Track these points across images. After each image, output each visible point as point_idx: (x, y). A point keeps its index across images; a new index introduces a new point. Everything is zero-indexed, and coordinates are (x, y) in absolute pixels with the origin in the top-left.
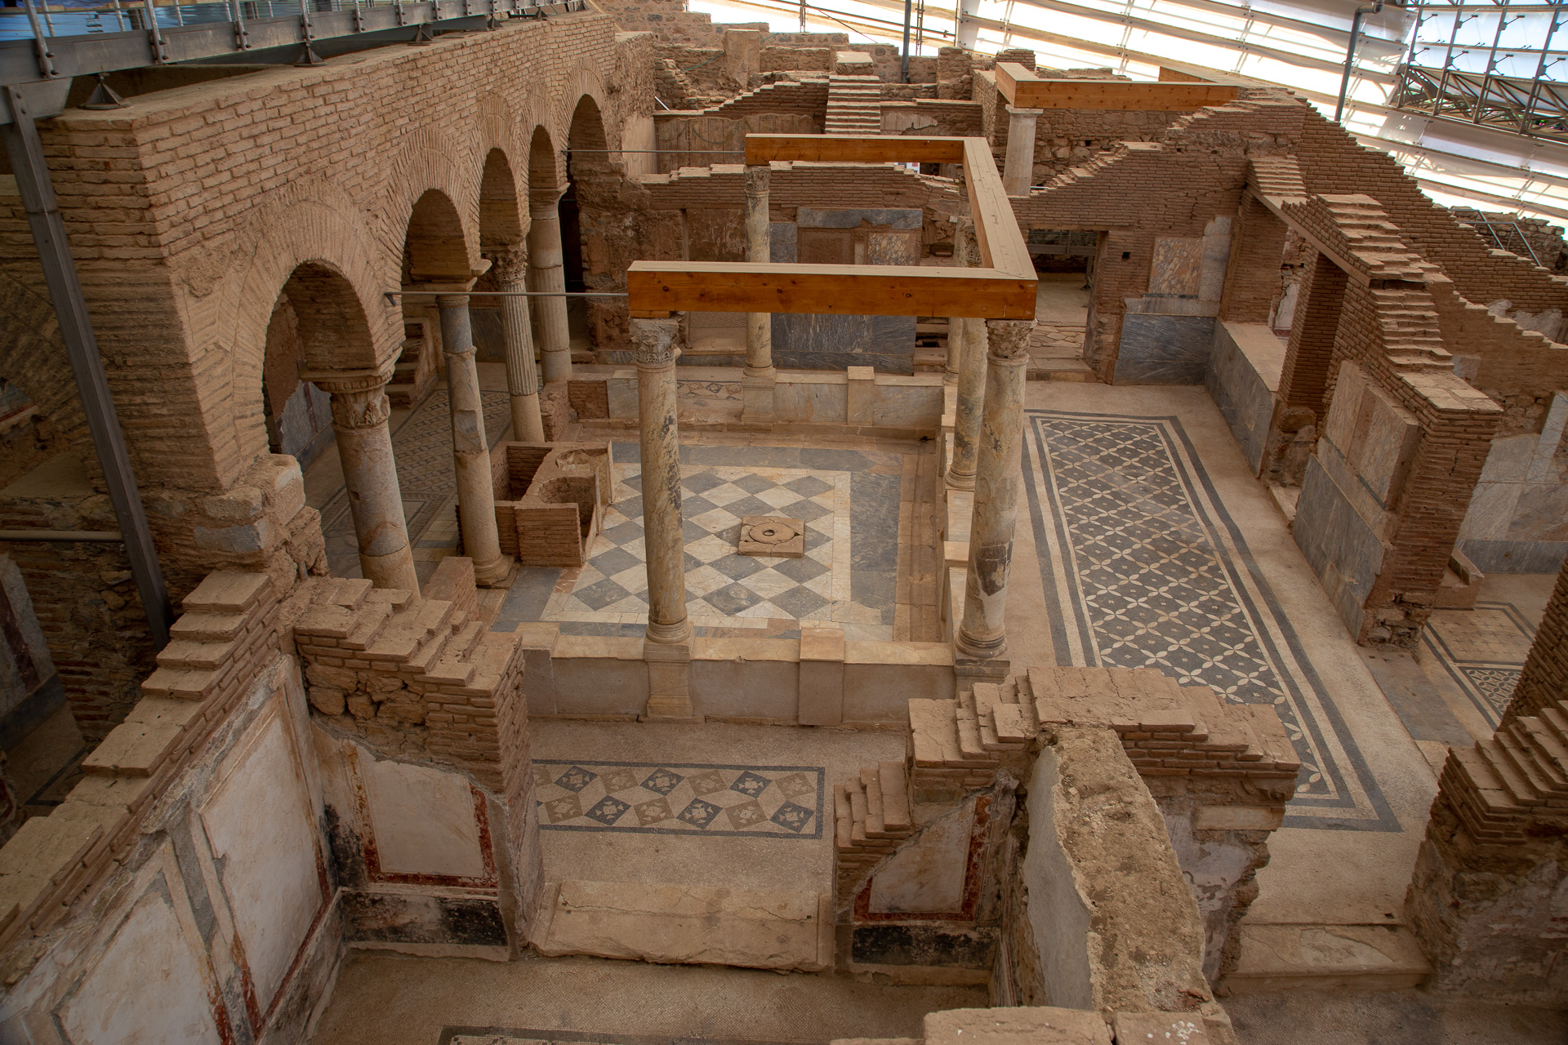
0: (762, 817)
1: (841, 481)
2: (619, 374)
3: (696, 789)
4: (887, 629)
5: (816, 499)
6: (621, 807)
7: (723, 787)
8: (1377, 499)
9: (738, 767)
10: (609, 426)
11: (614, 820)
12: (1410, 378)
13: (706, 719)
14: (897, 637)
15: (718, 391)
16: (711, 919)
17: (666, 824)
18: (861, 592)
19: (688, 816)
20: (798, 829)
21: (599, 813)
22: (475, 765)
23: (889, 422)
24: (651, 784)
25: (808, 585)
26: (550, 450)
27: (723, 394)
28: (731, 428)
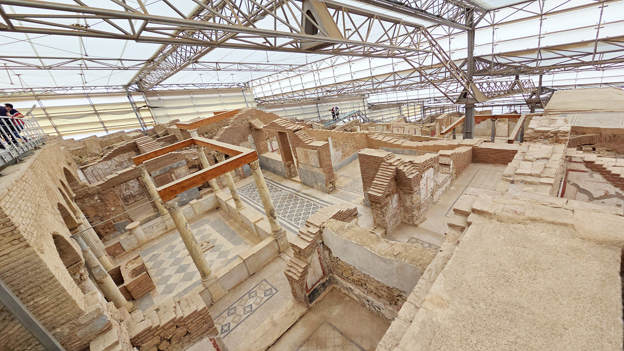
0: (263, 298)
1: (207, 227)
2: (122, 237)
3: (241, 305)
4: (248, 246)
5: (204, 234)
6: (228, 325)
7: (247, 300)
8: (318, 167)
9: (246, 294)
10: (127, 253)
11: (229, 329)
12: (310, 144)
13: (229, 291)
14: (252, 246)
15: (153, 228)
16: (275, 324)
17: (243, 318)
18: (235, 243)
19: (246, 312)
20: (272, 293)
21: (224, 331)
22: (208, 332)
23: (206, 209)
24: (230, 314)
25: (222, 250)
26: (120, 266)
27: (155, 227)
28: (166, 233)
